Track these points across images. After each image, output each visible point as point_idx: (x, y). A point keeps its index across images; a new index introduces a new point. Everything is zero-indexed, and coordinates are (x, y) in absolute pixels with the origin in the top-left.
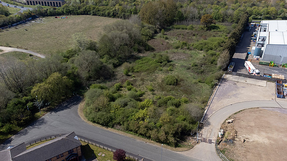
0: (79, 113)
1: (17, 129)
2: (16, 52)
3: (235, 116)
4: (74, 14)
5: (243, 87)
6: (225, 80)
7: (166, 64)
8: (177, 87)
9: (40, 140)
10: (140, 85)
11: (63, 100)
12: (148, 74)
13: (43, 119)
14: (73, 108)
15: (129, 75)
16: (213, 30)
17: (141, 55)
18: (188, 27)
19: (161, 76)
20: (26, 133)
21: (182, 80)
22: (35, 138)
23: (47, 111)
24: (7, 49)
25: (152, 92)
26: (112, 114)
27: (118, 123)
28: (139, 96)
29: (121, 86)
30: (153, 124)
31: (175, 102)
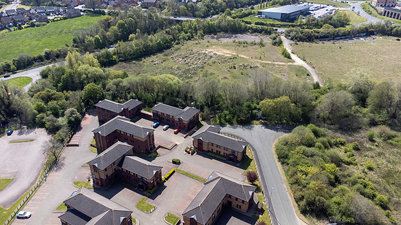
1: (235, 122)
2: (302, 67)
11: (282, 124)
13: (253, 127)
14: (280, 133)
15: (372, 141)
20: (235, 128)
23: (262, 123)
24: (298, 62)
25: (366, 170)
26: (290, 154)
27: (288, 164)
28: (344, 162)
29: (343, 144)
30: (304, 182)
31: (367, 190)
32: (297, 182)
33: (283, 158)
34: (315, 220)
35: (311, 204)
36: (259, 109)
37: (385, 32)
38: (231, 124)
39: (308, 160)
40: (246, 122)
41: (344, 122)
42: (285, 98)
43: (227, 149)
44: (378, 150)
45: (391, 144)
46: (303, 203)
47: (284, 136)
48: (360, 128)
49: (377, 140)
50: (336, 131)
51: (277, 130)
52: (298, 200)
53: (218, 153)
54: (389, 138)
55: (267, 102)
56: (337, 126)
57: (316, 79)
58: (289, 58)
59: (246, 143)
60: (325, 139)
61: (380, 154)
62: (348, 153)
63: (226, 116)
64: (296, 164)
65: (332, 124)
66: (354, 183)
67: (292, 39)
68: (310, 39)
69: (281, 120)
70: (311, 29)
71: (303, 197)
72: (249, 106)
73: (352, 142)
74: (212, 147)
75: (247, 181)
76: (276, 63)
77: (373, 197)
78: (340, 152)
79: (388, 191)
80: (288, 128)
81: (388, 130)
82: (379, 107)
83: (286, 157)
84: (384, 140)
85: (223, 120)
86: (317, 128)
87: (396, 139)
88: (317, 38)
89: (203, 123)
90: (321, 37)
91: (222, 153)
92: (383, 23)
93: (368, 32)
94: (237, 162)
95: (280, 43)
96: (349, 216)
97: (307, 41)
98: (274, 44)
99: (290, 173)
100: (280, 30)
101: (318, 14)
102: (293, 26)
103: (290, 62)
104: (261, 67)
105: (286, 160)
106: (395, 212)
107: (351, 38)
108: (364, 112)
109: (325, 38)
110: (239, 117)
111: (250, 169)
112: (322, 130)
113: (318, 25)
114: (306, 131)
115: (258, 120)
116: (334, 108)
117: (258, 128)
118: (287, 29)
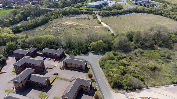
0: (99, 58)
8: (150, 72)
10: (134, 61)
11: (100, 52)
12: (147, 59)
17: (159, 48)
19: (152, 63)
20: (81, 56)
23: (92, 53)
24: (105, 25)
25: (135, 67)
26: (105, 64)
27: (105, 68)
28: (126, 65)
29: (125, 57)
30: (112, 75)
31: (136, 75)
32: (109, 76)
33: (102, 66)
34: (118, 90)
35: (115, 84)
36: (90, 47)
37: (136, 11)
38: (79, 54)
39: (112, 66)
40: (85, 53)
41: (125, 49)
42: (101, 41)
43: (78, 65)
44: (139, 58)
45: (143, 55)
46: (112, 84)
47: (102, 57)
48: (131, 50)
49: (138, 54)
50: (122, 52)
51: (99, 55)
52: (110, 83)
53: (75, 68)
54: (142, 53)
55: (93, 43)
56: (122, 50)
57: (112, 32)
58: (101, 24)
59: (87, 62)
60: (118, 56)
61: (139, 60)
62: (128, 61)
63: (76, 51)
64: (108, 68)
65: (120, 50)
66: (131, 73)
67: (101, 16)
68: (108, 15)
69: (100, 50)
70: (108, 11)
71: (112, 81)
72: (86, 46)
73: (129, 56)
74: (72, 65)
75: (88, 78)
76: (96, 26)
77: (138, 77)
78: (124, 61)
79: (143, 74)
80: (103, 53)
81: (141, 50)
82: (137, 41)
83: (104, 65)
84: (140, 54)
85: (75, 53)
86: (115, 52)
87: (144, 53)
88: (111, 15)
89: (66, 55)
90: (113, 14)
91: (76, 67)
92: (135, 7)
93: (130, 11)
94: (83, 70)
95: (96, 18)
96: (130, 86)
97: (107, 16)
98: (94, 18)
99: (106, 72)
100: (96, 12)
101: (110, 5)
102: (101, 10)
103: (101, 25)
104: (89, 28)
105: (104, 67)
106: (146, 82)
107: (124, 14)
108: (132, 44)
109: (114, 14)
110: (82, 51)
111: (89, 73)
112: (117, 53)
113: (111, 9)
114: (110, 54)
115: (90, 51)
116: (120, 43)
117: (91, 54)
118: (99, 12)
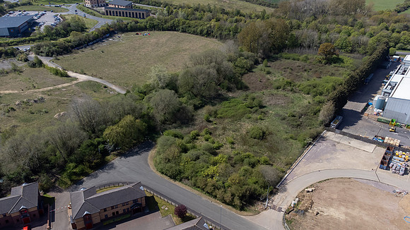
0: (149, 161)
1: (88, 170)
2: (90, 81)
3: (319, 184)
4: (159, 30)
5: (343, 150)
6: (323, 138)
7: (256, 111)
8: (262, 142)
9: (109, 185)
10: (219, 135)
12: (233, 121)
13: (113, 164)
14: (144, 154)
15: (210, 122)
16: (333, 65)
17: (230, 95)
18: (301, 58)
19: (247, 126)
20: (96, 176)
21: (271, 133)
22: (104, 182)
23: (117, 155)
24: (82, 78)
25: (232, 146)
26: (181, 168)
27: (187, 178)
28: (216, 149)
29: (198, 135)
30: (219, 183)
31: (253, 160)
32: (215, 187)
33: (178, 175)
34: (252, 208)
36: (104, 143)
38: (87, 175)
40: (102, 165)
42: (129, 118)
43: (127, 203)
46: (237, 202)
47: (152, 152)
48: (193, 116)
53: (116, 215)
54: (216, 114)
55: (112, 131)
56: (178, 122)
57: (116, 88)
58: (67, 76)
64: (194, 173)
65: (173, 123)
66: (242, 160)
68: (66, 50)
74: (106, 213)
75: (176, 220)
76: (60, 86)
77: (258, 163)
83: (180, 172)
84: (215, 117)
87: (219, 112)
88: (73, 47)
90: (76, 46)
91: (121, 212)
94: (145, 208)
95: (41, 63)
97: (65, 54)
98: (34, 65)
101: (48, 22)
102: (34, 40)
103: (73, 80)
105: (182, 175)
107: (102, 41)
109: (80, 45)
115: (109, 154)
117: (118, 162)
